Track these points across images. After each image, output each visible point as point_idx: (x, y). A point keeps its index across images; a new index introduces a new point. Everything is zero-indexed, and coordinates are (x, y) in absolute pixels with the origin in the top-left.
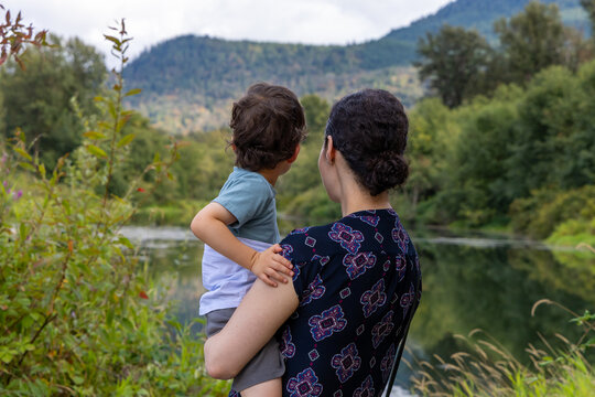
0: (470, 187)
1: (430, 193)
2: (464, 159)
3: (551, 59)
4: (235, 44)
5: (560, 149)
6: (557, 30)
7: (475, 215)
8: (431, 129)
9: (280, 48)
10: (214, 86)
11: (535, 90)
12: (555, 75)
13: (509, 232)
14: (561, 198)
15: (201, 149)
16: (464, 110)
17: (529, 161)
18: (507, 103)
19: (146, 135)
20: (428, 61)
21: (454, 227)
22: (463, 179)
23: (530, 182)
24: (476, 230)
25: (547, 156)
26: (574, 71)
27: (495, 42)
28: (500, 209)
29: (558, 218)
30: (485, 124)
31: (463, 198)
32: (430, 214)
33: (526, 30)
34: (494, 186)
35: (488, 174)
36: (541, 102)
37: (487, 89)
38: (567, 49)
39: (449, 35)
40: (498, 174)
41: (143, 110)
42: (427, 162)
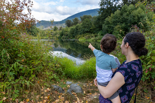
0: (71, 35)
1: (67, 35)
2: (70, 32)
4: (47, 21)
5: (79, 31)
6: (78, 20)
7: (71, 37)
8: (67, 29)
10: (45, 25)
11: (76, 26)
12: (78, 24)
13: (75, 39)
14: (79, 36)
15: (45, 32)
16: (70, 28)
17: (76, 32)
18: (74, 27)
19: (39, 30)
20: (66, 23)
21: (70, 39)
22: (70, 34)
23: (76, 34)
24: (72, 39)
25: (78, 32)
26: (80, 24)
27: (72, 21)
28: (74, 37)
29: (79, 38)
30: (72, 29)
31: (70, 36)
32: (67, 37)
33: (75, 20)
34: (73, 35)
35: (72, 34)
36: (77, 27)
37: (72, 25)
38: (79, 22)
39: (68, 21)
40: (73, 33)
41: (39, 28)
42: (67, 33)
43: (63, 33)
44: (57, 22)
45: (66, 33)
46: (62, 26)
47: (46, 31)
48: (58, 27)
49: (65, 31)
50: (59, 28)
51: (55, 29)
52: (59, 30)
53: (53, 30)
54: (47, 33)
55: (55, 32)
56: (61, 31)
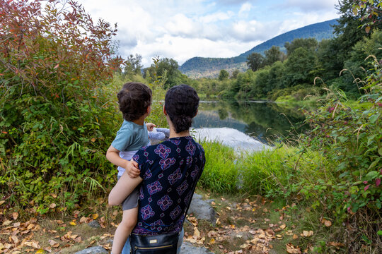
0: (258, 89)
1: (249, 91)
2: (257, 83)
3: (277, 59)
4: (206, 59)
5: (279, 80)
6: (279, 53)
7: (259, 96)
8: (249, 76)
9: (216, 59)
10: (202, 68)
11: (273, 67)
12: (278, 63)
13: (267, 99)
14: (279, 91)
15: (199, 82)
16: (257, 72)
17: (272, 83)
18: (267, 70)
19: (187, 80)
20: (249, 61)
21: (254, 98)
22: (256, 88)
23: (272, 88)
24: (259, 99)
25: (276, 82)
26: (282, 62)
27: (264, 56)
28: (265, 94)
29: (278, 96)
30: (262, 75)
31: (256, 92)
32: (249, 95)
33: (271, 53)
34: (264, 89)
35: (262, 86)
36: (275, 69)
37: (262, 67)
38: (281, 57)
39: (254, 55)
40: (265, 86)
41: (186, 74)
42: (249, 84)
43: (239, 86)
44: (229, 59)
45: (245, 84)
46: (240, 70)
47: (201, 81)
48: (230, 70)
49: (244, 81)
50: (231, 75)
51: (223, 76)
52: (231, 78)
53: (218, 78)
54: (203, 85)
55: (221, 83)
56: (235, 81)
